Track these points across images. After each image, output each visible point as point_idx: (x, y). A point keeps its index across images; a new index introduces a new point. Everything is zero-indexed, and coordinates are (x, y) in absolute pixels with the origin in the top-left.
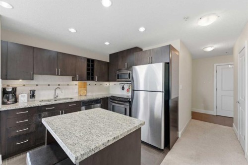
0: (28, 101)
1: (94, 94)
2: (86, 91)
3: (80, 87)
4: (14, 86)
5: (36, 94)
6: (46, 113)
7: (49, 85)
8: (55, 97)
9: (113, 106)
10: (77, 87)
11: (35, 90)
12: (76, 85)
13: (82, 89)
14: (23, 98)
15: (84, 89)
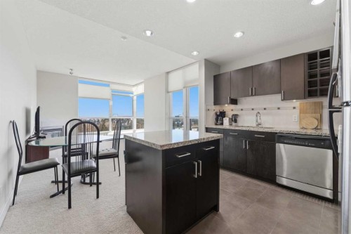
0: (230, 124)
2: (320, 120)
3: (302, 112)
8: (258, 125)
10: (297, 112)
12: (294, 108)
13: (307, 115)
14: (226, 121)
15: (314, 115)
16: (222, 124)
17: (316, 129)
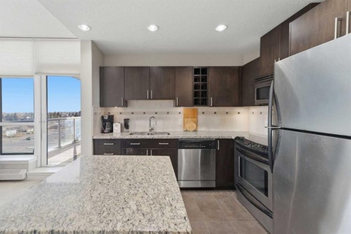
0: (121, 131)
1: (212, 130)
2: (197, 124)
3: (186, 117)
4: (111, 114)
5: (130, 124)
6: (131, 150)
7: (144, 113)
8: (151, 130)
9: (241, 158)
10: (181, 116)
11: (128, 119)
12: (180, 113)
13: (190, 119)
14: (117, 127)
15: (193, 119)
16: (111, 131)
17: (195, 131)
